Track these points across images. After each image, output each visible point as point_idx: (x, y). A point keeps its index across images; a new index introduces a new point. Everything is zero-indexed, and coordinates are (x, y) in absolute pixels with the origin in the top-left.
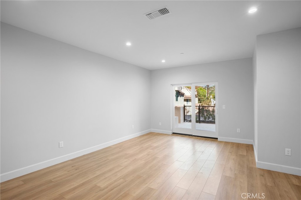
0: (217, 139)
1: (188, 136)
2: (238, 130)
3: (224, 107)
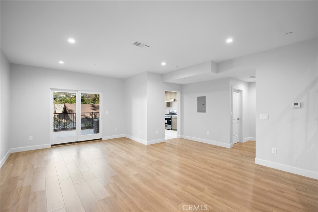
0: (101, 139)
1: (73, 144)
2: (116, 129)
3: (107, 113)
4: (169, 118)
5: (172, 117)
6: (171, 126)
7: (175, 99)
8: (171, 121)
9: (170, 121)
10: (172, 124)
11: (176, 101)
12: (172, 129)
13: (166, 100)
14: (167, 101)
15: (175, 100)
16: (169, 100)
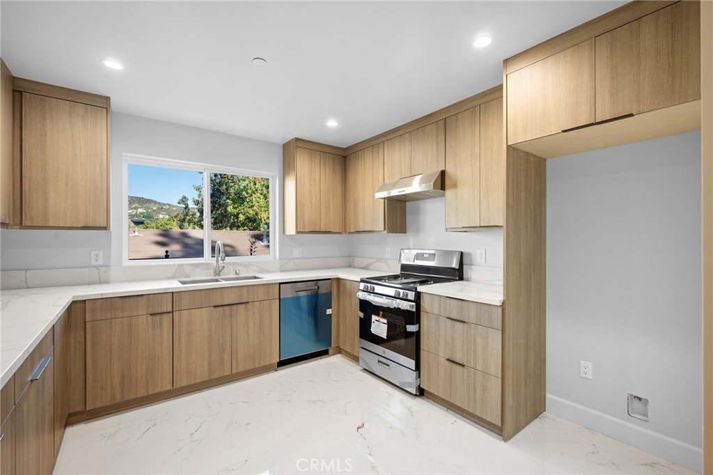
4: (405, 305)
5: (425, 303)
6: (418, 368)
7: (443, 173)
8: (418, 333)
9: (411, 328)
10: (423, 354)
11: (455, 186)
12: (421, 392)
13: (380, 190)
14: (385, 194)
15: (442, 181)
16: (394, 186)
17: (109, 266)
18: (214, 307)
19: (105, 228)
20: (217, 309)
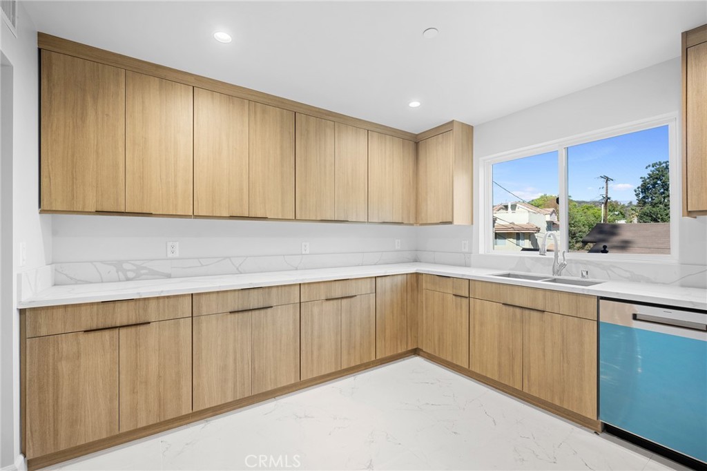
17: (471, 253)
18: (503, 304)
19: (451, 223)
20: (507, 308)
